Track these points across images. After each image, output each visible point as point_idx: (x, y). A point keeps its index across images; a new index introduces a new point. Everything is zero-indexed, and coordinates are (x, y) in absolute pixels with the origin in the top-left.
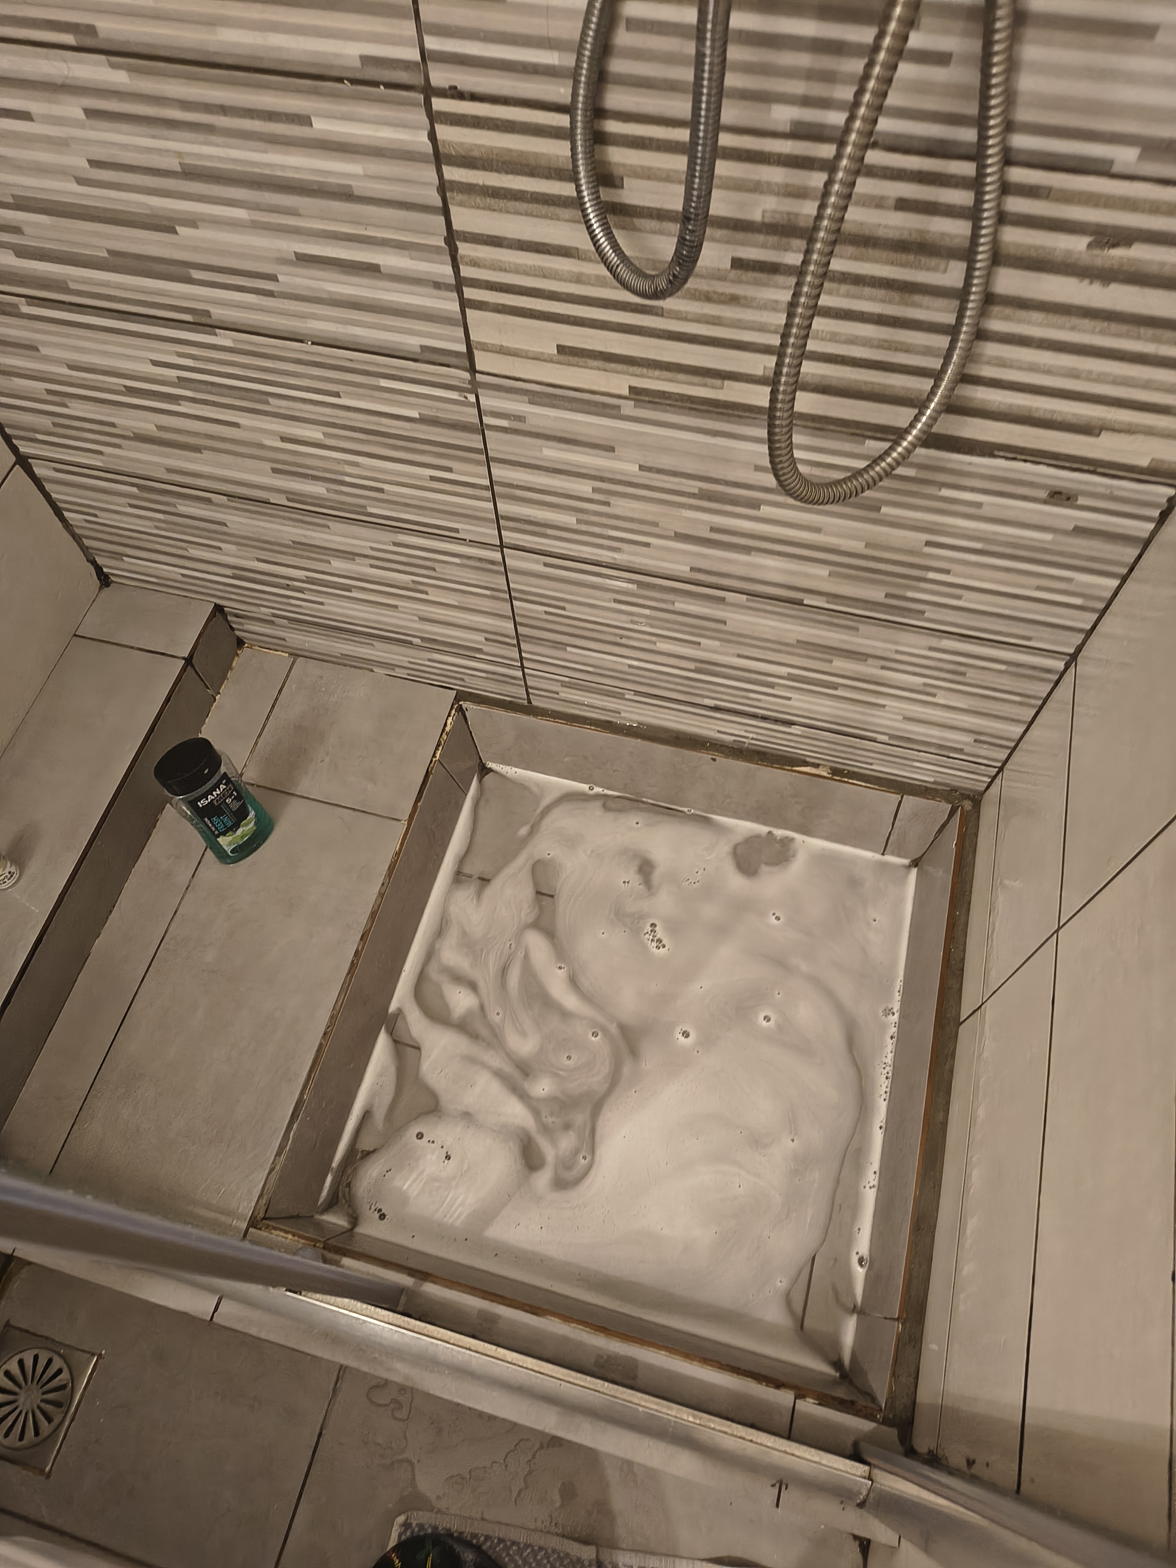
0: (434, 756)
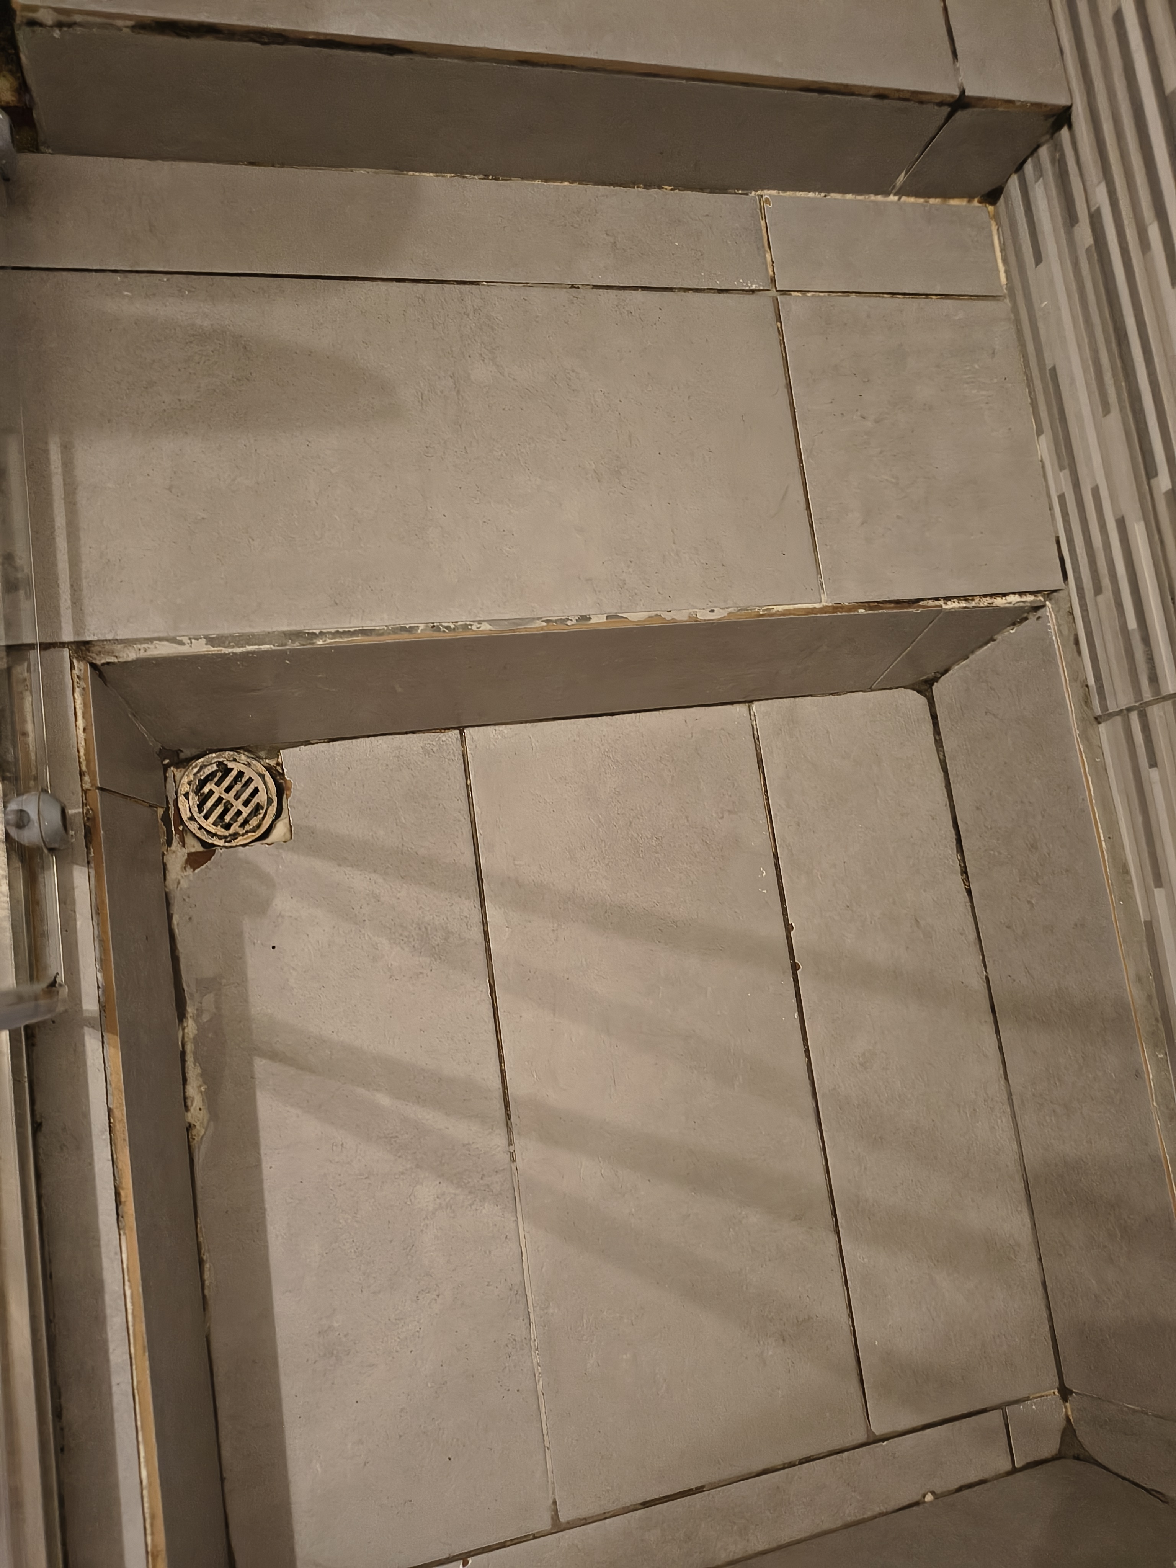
0: (947, 599)
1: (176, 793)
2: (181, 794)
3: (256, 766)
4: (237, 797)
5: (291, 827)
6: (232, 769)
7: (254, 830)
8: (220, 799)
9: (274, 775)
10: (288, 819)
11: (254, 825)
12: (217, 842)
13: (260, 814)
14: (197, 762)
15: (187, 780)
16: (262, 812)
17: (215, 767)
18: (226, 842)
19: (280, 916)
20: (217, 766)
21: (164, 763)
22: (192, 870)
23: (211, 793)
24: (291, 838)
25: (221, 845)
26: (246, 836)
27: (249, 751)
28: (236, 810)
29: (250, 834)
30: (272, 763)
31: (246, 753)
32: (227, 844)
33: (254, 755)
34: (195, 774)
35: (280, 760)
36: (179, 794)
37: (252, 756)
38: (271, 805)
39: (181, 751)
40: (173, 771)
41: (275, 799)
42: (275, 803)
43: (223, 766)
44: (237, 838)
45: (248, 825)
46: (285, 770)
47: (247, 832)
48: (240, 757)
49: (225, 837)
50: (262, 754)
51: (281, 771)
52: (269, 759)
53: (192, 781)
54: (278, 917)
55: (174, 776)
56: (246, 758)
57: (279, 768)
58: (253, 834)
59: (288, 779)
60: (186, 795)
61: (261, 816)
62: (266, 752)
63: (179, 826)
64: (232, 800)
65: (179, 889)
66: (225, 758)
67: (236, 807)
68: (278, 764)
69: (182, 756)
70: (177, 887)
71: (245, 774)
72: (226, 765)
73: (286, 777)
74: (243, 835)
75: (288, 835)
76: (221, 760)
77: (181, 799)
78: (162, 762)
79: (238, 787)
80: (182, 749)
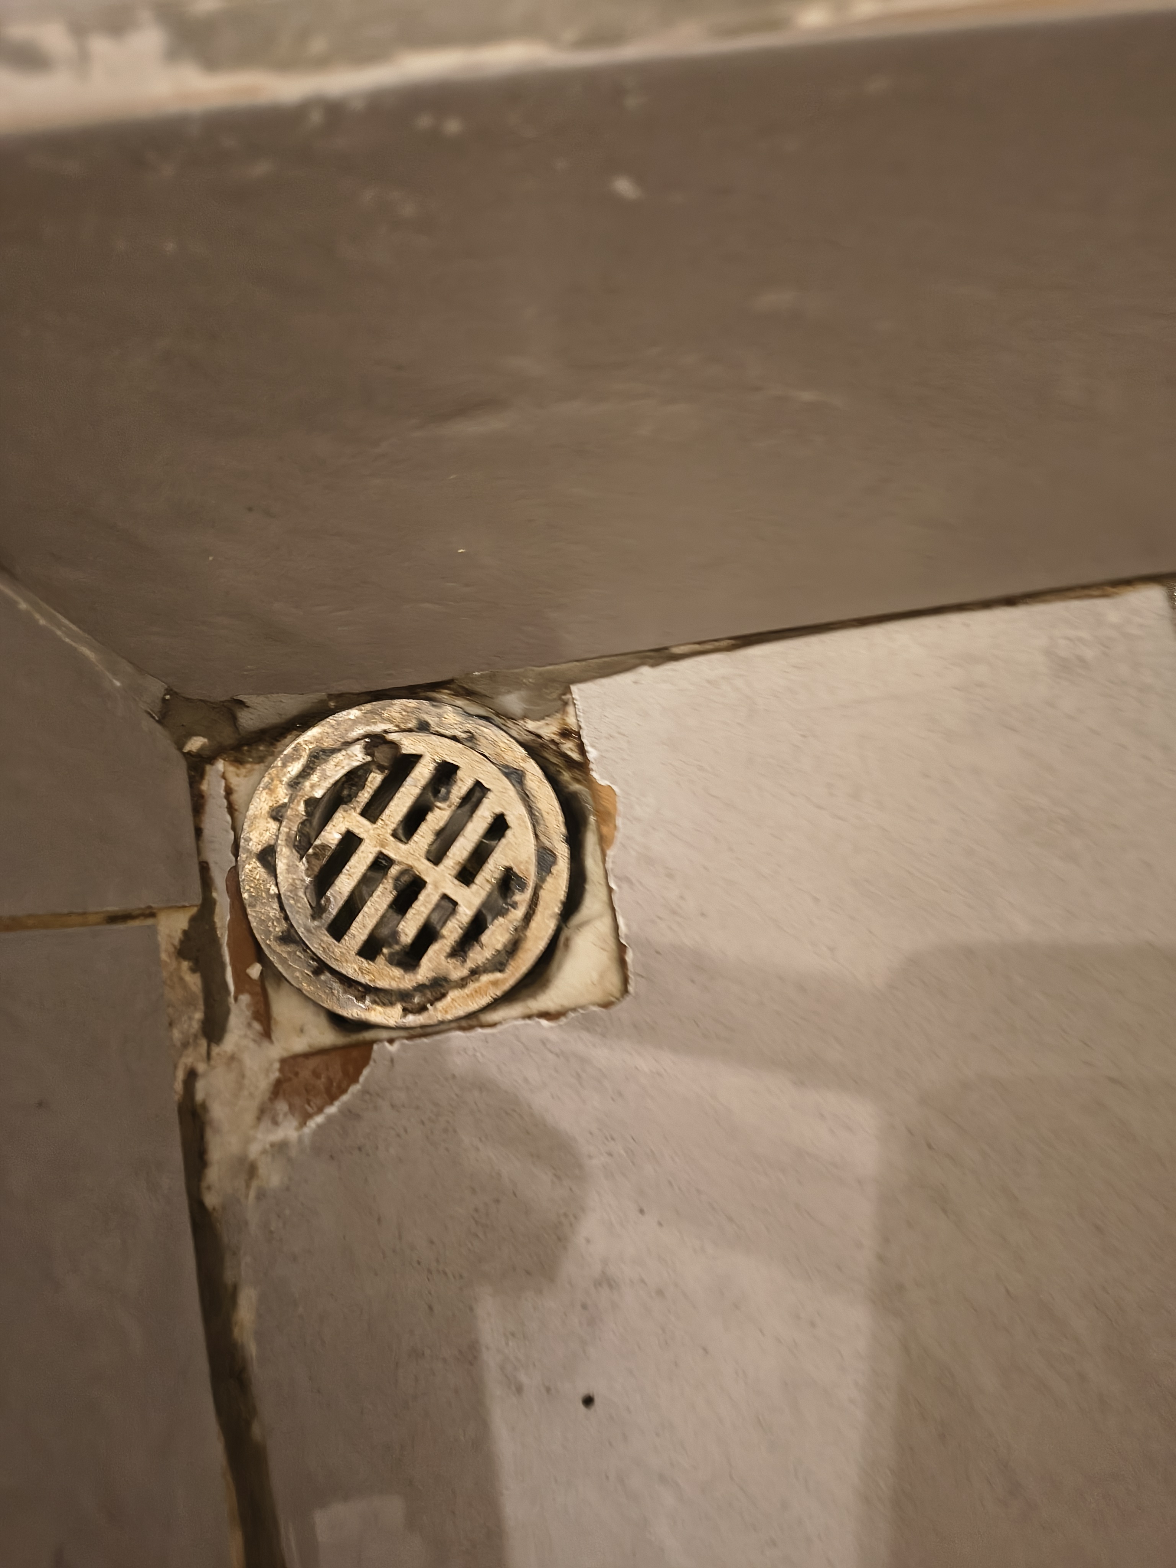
1: (236, 849)
2: (249, 851)
3: (494, 743)
4: (436, 856)
5: (621, 949)
6: (414, 759)
7: (499, 964)
8: (381, 864)
9: (552, 769)
10: (607, 920)
11: (499, 947)
12: (377, 1014)
13: (514, 905)
14: (300, 740)
15: (266, 808)
16: (522, 898)
17: (357, 756)
18: (406, 1011)
19: (606, 1281)
20: (368, 750)
21: (187, 749)
22: (295, 1123)
23: (350, 842)
24: (625, 991)
25: (392, 1023)
26: (472, 986)
27: (468, 694)
28: (435, 898)
29: (485, 978)
30: (548, 729)
31: (460, 702)
32: (412, 1020)
33: (483, 705)
34: (295, 784)
35: (571, 721)
36: (243, 856)
37: (482, 712)
38: (549, 872)
39: (241, 704)
40: (224, 777)
41: (562, 850)
42: (562, 867)
43: (385, 748)
44: (443, 995)
45: (477, 948)
46: (592, 754)
47: (475, 973)
48: (440, 716)
49: (403, 996)
50: (512, 701)
51: (575, 756)
52: (534, 720)
53: (284, 806)
54: (598, 1284)
55: (229, 792)
56: (459, 719)
57: (569, 747)
58: (498, 975)
59: (603, 782)
60: (267, 856)
61: (518, 914)
62: (523, 693)
63: (249, 966)
64: (424, 868)
65: (252, 1194)
66: (390, 721)
67: (436, 887)
68: (566, 733)
69: (248, 720)
70: (248, 1186)
71: (460, 773)
72: (395, 745)
73: (594, 774)
74: (462, 983)
75: (613, 981)
76: (378, 728)
77: (252, 869)
78: (180, 746)
79: (437, 818)
80: (240, 697)
